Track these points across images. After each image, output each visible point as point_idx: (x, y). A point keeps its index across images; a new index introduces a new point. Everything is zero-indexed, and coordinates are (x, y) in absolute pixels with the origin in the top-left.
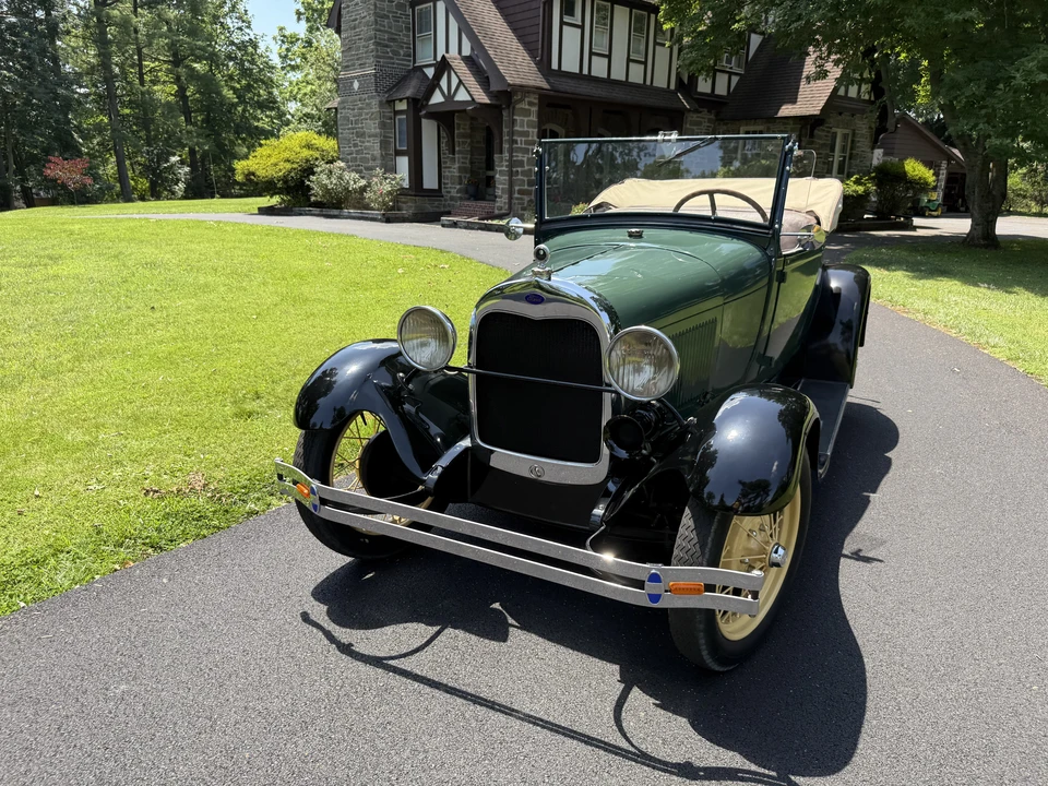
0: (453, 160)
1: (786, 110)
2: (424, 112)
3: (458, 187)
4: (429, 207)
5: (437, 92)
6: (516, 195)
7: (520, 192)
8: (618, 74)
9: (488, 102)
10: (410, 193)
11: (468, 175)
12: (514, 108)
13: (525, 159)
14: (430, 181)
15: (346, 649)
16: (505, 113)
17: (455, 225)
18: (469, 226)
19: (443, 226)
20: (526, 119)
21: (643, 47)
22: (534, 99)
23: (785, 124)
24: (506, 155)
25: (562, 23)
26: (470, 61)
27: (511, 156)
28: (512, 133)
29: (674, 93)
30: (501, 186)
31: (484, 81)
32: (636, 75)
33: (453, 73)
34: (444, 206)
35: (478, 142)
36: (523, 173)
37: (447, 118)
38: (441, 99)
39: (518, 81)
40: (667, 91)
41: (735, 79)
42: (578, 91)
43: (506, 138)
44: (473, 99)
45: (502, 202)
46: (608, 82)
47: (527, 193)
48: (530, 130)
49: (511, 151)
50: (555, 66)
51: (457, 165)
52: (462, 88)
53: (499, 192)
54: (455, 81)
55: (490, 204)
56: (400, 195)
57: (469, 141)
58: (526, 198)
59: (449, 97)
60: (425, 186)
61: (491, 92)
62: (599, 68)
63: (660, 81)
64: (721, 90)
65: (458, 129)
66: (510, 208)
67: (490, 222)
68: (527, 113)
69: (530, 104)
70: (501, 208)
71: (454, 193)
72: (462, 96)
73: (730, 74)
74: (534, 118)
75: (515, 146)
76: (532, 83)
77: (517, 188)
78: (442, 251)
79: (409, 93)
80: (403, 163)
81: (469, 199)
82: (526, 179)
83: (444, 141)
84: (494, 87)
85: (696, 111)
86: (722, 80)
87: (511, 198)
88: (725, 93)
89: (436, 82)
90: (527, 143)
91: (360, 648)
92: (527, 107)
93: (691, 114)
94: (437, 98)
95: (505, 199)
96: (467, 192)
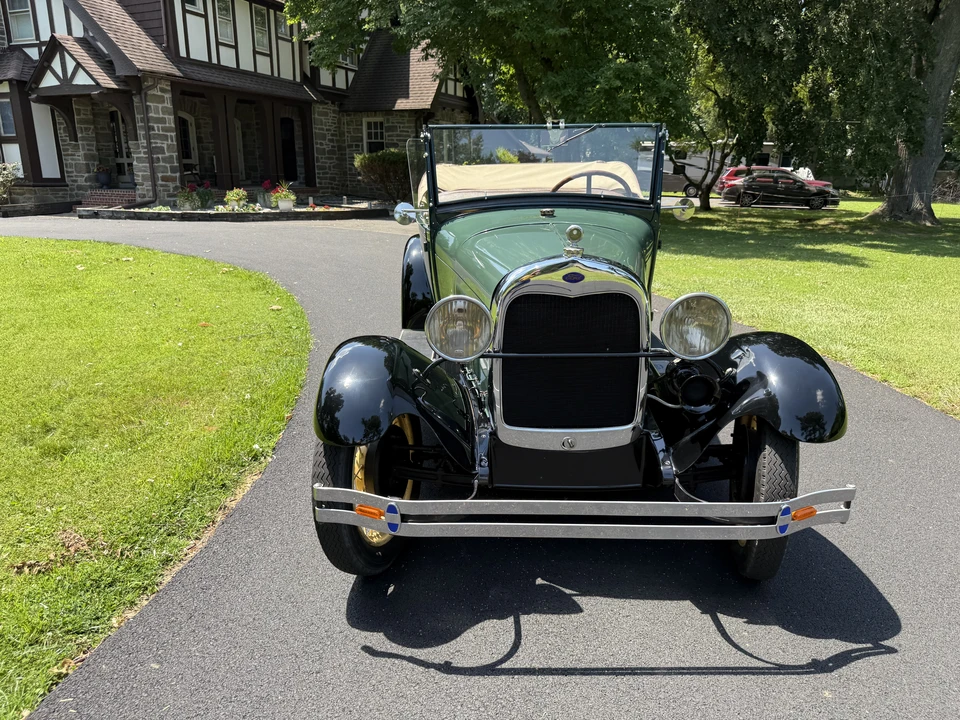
0: (76, 147)
1: (401, 104)
2: (34, 96)
3: (86, 175)
4: (51, 197)
5: (49, 74)
6: (160, 182)
7: (164, 179)
8: (247, 64)
9: (115, 87)
10: (27, 183)
11: (96, 163)
12: (146, 94)
13: (165, 146)
14: (50, 169)
15: (447, 668)
16: (136, 100)
17: (96, 215)
18: (114, 216)
19: (81, 217)
20: (160, 106)
21: (266, 41)
22: (166, 85)
23: (401, 116)
24: (143, 142)
25: (185, 11)
26: (83, 42)
27: (149, 143)
28: (147, 120)
29: (300, 85)
30: (140, 174)
31: (108, 66)
32: (264, 66)
33: (67, 56)
34: (71, 196)
35: (102, 128)
36: (164, 160)
37: (63, 102)
38: (56, 83)
39: (147, 67)
40: (294, 82)
41: (351, 75)
42: (212, 79)
43: (139, 124)
44: (98, 84)
45: (144, 189)
46: (237, 71)
47: (173, 180)
48: (166, 116)
49: (148, 138)
50: (183, 53)
51: (82, 153)
52: (81, 71)
53: (138, 180)
54: (71, 65)
55: (131, 192)
56: (14, 186)
57: (92, 127)
58: (171, 185)
59: (66, 80)
60: (44, 176)
61: (118, 77)
62: (227, 58)
63: (287, 74)
64: (341, 84)
65: (79, 114)
66: (155, 194)
67: (137, 210)
68: (161, 100)
69: (162, 90)
70: (144, 196)
71: (81, 181)
72: (81, 79)
73: (347, 70)
74: (169, 105)
75: (152, 132)
76: (162, 69)
77: (160, 175)
78: (108, 243)
79: (11, 74)
80: (13, 152)
81: (101, 187)
82: (168, 165)
83: (61, 128)
84: (121, 72)
85: (322, 103)
86: (341, 75)
87: (154, 185)
88: (344, 87)
89: (46, 64)
90: (164, 129)
91: (458, 662)
92: (159, 93)
93: (318, 105)
94: (49, 81)
95: (148, 185)
96: (97, 179)
